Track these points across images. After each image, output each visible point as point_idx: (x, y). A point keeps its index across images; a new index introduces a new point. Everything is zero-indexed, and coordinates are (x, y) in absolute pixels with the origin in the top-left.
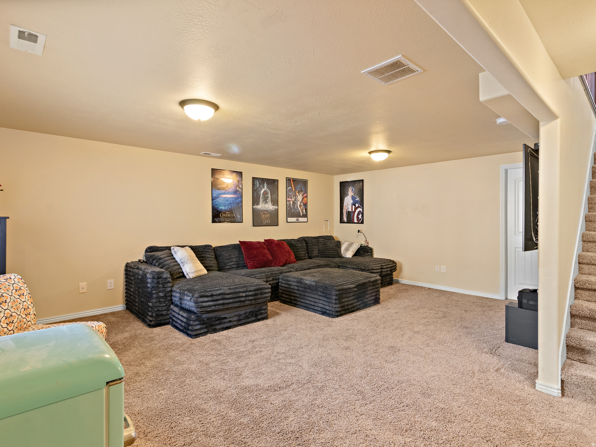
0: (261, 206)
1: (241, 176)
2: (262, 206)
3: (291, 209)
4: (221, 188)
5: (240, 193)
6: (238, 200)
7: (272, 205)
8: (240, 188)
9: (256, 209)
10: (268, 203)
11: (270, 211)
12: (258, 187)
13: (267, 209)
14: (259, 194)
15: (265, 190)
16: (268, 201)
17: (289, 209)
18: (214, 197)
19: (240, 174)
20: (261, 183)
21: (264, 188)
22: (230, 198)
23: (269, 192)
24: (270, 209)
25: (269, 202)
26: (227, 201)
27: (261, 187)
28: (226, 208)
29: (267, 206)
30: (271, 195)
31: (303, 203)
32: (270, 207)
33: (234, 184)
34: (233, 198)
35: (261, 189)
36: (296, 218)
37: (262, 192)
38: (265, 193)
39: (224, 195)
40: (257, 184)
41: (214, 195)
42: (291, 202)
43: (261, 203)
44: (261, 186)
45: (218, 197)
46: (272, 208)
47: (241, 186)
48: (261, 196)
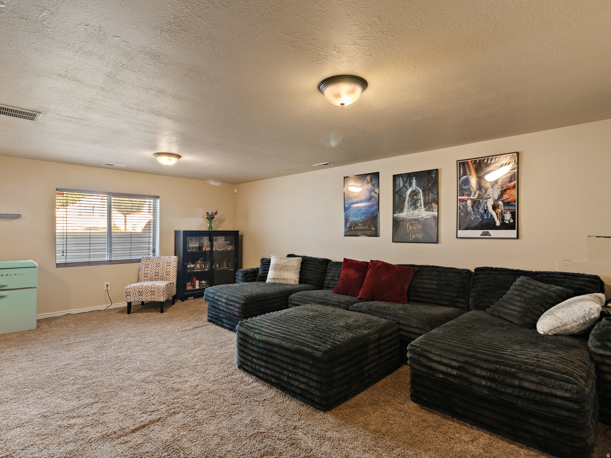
0: (406, 214)
1: (376, 177)
2: (409, 213)
3: (467, 213)
4: (353, 196)
5: (375, 199)
6: (373, 208)
7: (426, 211)
8: (376, 193)
9: (398, 218)
10: (419, 207)
11: (421, 219)
12: (402, 187)
13: (417, 217)
14: (403, 197)
15: (414, 189)
16: (418, 205)
17: (462, 214)
18: (346, 207)
19: (376, 175)
20: (407, 180)
21: (412, 187)
22: (363, 207)
23: (421, 191)
24: (422, 218)
25: (421, 206)
26: (360, 210)
27: (406, 187)
28: (359, 219)
29: (416, 212)
30: (424, 195)
31: (502, 201)
32: (422, 213)
33: (368, 189)
34: (366, 206)
35: (407, 189)
36: (481, 232)
37: (408, 192)
38: (414, 193)
39: (357, 203)
40: (399, 183)
41: (347, 206)
42: (469, 203)
43: (405, 210)
44: (407, 185)
45: (351, 208)
46: (427, 216)
47: (377, 190)
48: (407, 200)
